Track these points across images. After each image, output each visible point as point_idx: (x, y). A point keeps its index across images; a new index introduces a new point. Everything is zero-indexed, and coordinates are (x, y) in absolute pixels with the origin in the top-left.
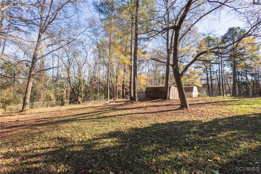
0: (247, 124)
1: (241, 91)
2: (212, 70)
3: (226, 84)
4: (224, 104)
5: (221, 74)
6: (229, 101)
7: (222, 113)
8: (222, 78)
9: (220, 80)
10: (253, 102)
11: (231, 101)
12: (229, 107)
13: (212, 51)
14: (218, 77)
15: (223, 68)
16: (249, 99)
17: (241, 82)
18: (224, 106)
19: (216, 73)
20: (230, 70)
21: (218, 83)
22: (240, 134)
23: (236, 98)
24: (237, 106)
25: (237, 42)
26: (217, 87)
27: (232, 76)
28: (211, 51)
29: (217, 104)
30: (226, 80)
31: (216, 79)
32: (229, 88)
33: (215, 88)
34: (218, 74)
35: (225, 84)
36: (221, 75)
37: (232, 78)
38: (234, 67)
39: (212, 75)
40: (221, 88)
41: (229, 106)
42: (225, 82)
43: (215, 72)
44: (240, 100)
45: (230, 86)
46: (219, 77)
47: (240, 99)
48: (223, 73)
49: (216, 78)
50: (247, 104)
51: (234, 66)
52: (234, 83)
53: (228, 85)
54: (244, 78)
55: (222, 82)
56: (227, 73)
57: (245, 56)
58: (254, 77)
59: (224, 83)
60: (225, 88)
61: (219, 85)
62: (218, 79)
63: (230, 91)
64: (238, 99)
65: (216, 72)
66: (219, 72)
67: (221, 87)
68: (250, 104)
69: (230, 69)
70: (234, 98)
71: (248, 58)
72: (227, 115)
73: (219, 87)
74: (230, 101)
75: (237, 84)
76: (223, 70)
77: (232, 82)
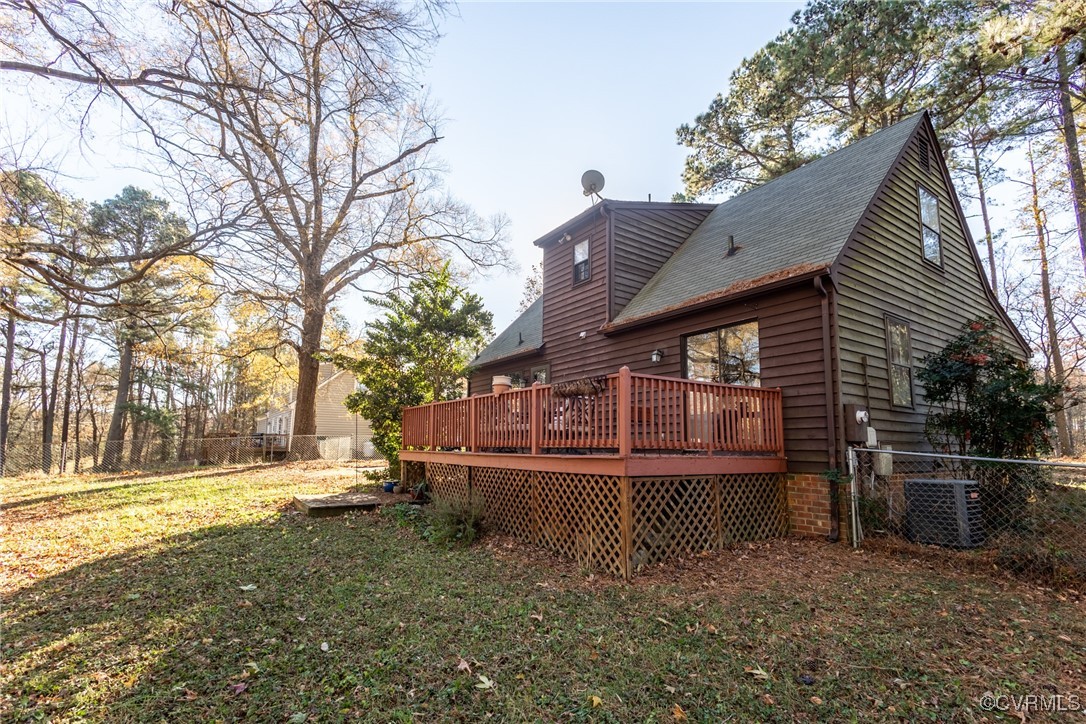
0: (130, 589)
1: (142, 447)
2: (17, 340)
3: (82, 415)
4: (52, 510)
5: (65, 365)
6: (80, 492)
7: (29, 559)
8: (69, 383)
9: (55, 391)
10: (174, 490)
11: (89, 492)
12: (72, 524)
13: (26, 256)
14: (50, 378)
15: (79, 340)
16: (163, 478)
17: (147, 409)
18: (49, 523)
19: (39, 358)
20: (112, 357)
21: (41, 407)
22: (89, 644)
23: (112, 480)
24: (107, 514)
25: (148, 258)
26: (34, 427)
27: (115, 383)
28: (19, 255)
29: (14, 512)
30: (84, 398)
31: (33, 385)
32: (95, 432)
33: (21, 429)
34: (51, 363)
35: (78, 412)
36: (64, 373)
37: (115, 393)
38: (128, 346)
39: (17, 362)
40: (57, 430)
41: (74, 517)
42: (81, 407)
43: (36, 351)
44: (126, 486)
45: (98, 423)
46: (55, 381)
47: (130, 482)
48: (77, 364)
49: (39, 380)
50: (151, 499)
51: (130, 344)
52: (121, 414)
53: (93, 421)
54: (161, 395)
55: (67, 404)
56: (96, 367)
57: (173, 316)
58: (194, 394)
59: (73, 408)
60: (77, 432)
61: (48, 418)
62: (44, 387)
63: (96, 446)
64: (122, 483)
65: (43, 355)
66: (60, 358)
67: (55, 428)
68: (160, 501)
69: (112, 353)
70: (106, 480)
71: (183, 324)
72: (51, 567)
73: (45, 423)
74: (84, 493)
75: (132, 417)
76: (77, 350)
77: (111, 409)
